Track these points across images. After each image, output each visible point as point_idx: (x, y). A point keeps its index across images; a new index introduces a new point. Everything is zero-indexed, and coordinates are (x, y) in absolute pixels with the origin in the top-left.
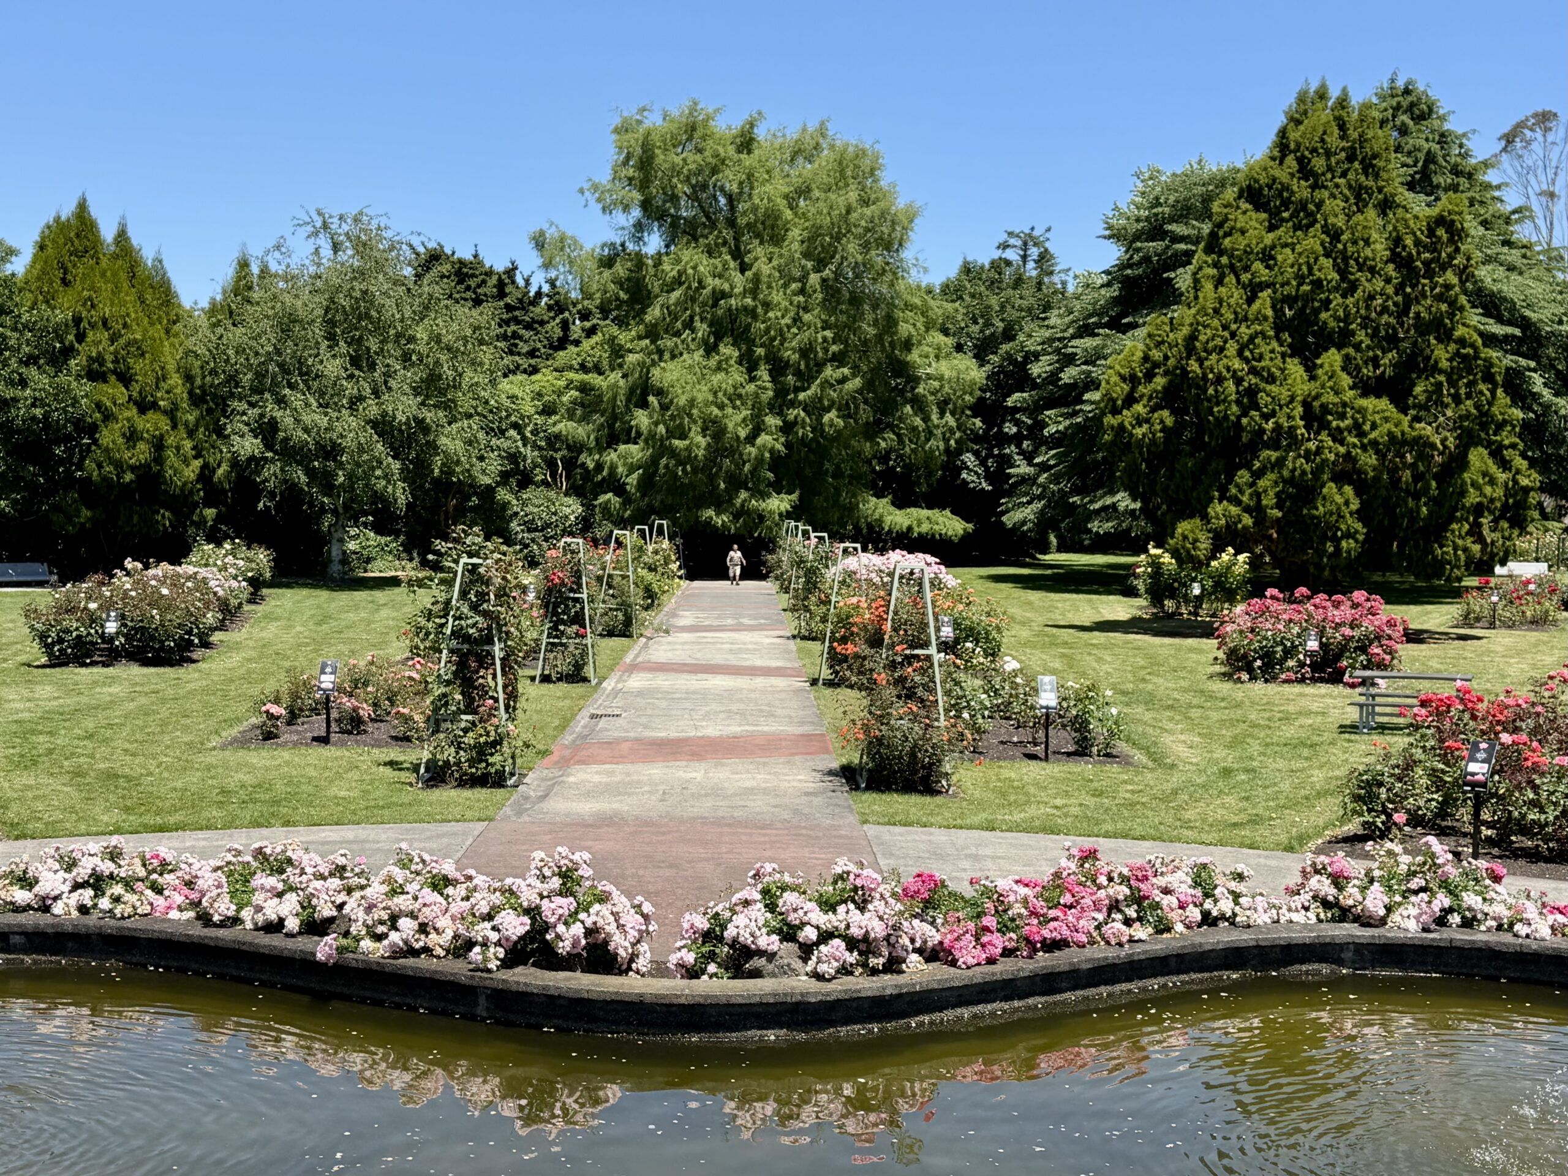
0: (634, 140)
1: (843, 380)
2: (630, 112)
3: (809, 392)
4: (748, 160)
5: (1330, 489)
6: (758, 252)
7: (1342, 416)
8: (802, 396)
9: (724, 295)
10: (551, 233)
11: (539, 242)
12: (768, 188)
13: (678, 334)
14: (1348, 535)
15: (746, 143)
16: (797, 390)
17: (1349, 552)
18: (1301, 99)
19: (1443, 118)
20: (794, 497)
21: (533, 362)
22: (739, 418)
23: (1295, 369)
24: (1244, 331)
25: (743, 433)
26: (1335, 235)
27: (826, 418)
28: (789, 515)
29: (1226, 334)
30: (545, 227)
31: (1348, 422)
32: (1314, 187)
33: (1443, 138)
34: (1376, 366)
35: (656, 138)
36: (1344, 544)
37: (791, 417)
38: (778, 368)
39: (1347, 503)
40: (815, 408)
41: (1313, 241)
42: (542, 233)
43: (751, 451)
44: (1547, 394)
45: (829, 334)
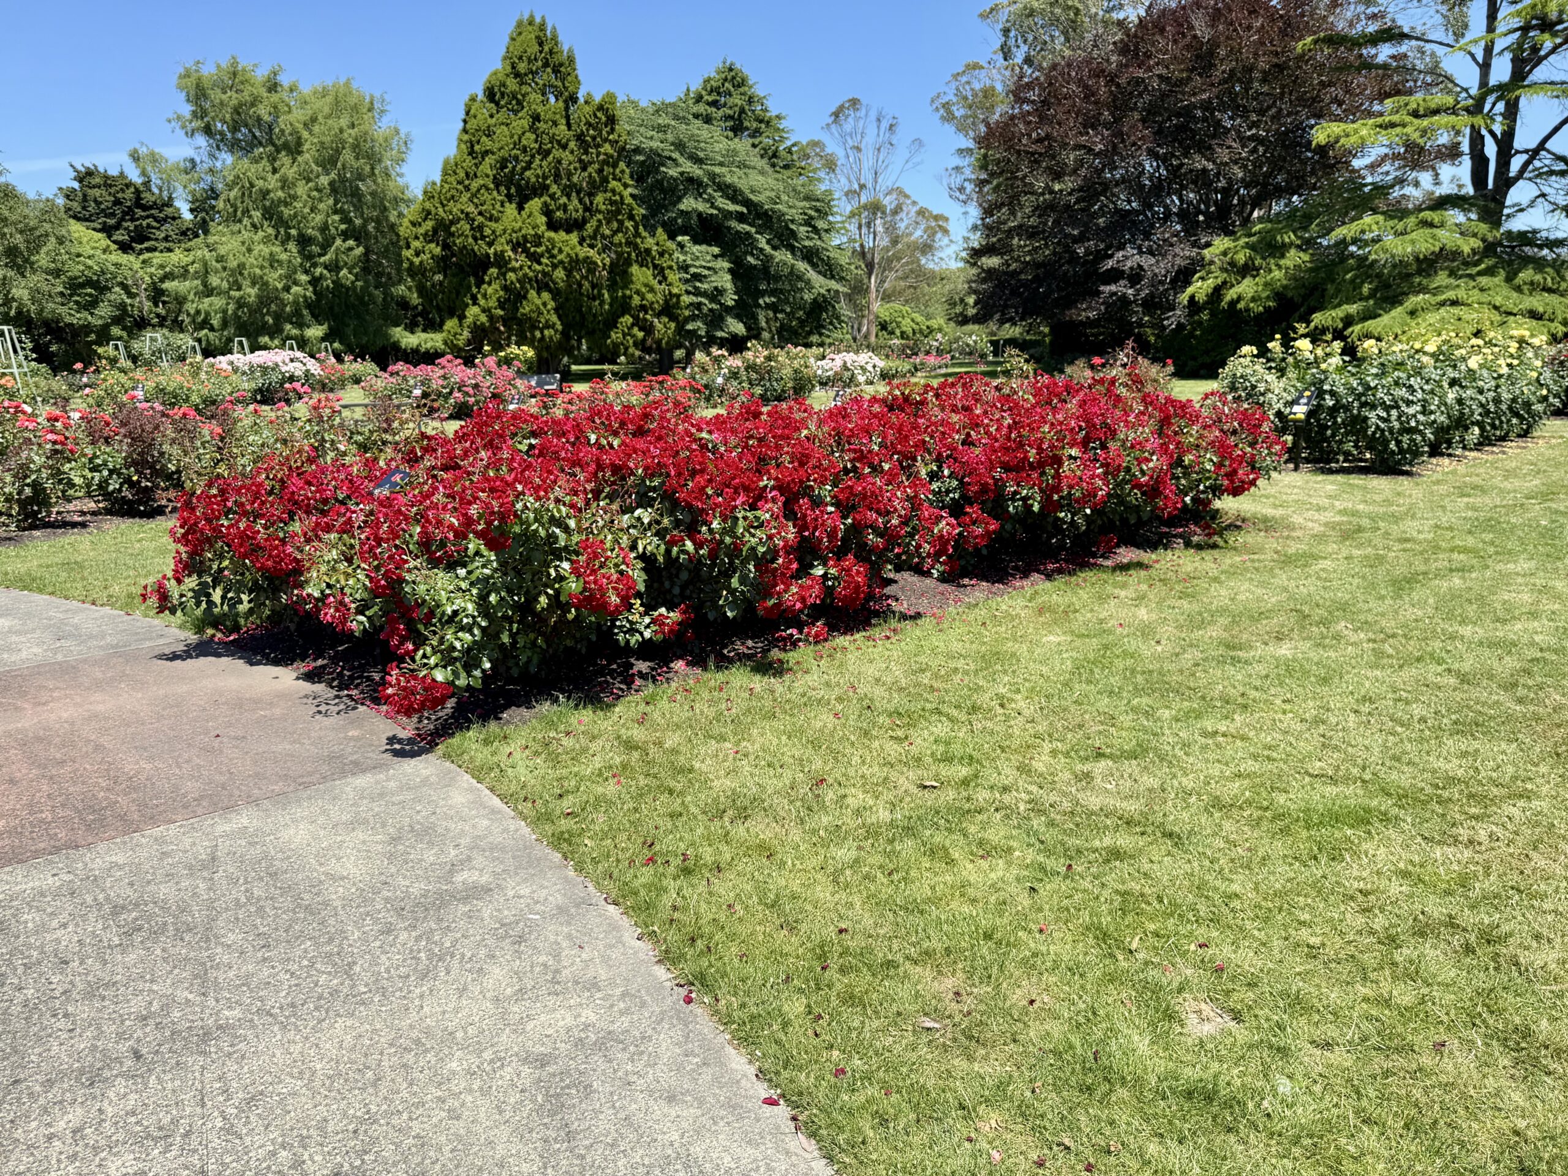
0: (191, 82)
1: (350, 249)
2: (190, 64)
3: (327, 257)
4: (274, 98)
5: (532, 294)
6: (284, 159)
7: (539, 245)
8: (322, 259)
9: (268, 192)
10: (143, 151)
11: (135, 157)
12: (290, 117)
13: (240, 221)
14: (548, 326)
15: (273, 87)
16: (320, 255)
17: (551, 337)
18: (520, 24)
19: (751, 87)
20: (325, 327)
21: (167, 245)
22: (276, 275)
23: (511, 209)
24: (475, 185)
25: (280, 286)
26: (536, 118)
27: (341, 274)
28: (323, 339)
29: (460, 187)
30: (138, 146)
31: (543, 248)
32: (521, 84)
33: (750, 101)
34: (565, 211)
35: (206, 84)
36: (546, 332)
37: (317, 274)
38: (304, 241)
39: (545, 304)
40: (334, 267)
41: (521, 122)
42: (136, 151)
43: (288, 297)
44: (768, 248)
45: (337, 217)
